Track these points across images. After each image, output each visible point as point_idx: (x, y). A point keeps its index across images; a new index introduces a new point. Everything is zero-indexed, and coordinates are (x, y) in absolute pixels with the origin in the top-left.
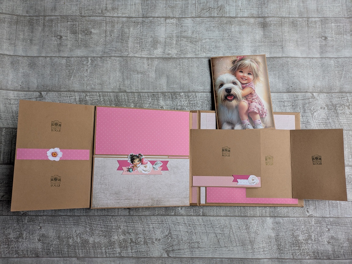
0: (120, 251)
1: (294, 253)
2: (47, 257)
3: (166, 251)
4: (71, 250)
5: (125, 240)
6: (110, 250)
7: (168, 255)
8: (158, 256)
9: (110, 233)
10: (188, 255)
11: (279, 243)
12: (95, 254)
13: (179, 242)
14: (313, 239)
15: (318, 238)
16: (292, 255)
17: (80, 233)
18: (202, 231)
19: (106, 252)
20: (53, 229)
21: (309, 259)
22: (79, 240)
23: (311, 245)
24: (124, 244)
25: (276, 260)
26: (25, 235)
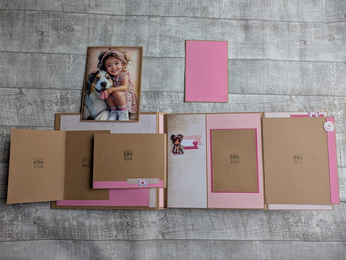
0: (116, 234)
1: (284, 235)
2: (43, 240)
3: (162, 234)
4: (67, 233)
5: (121, 223)
6: (106, 233)
7: (163, 237)
8: (154, 238)
9: (107, 216)
10: (182, 237)
11: (271, 226)
12: (91, 237)
13: (174, 224)
14: (303, 222)
15: (308, 221)
16: (283, 236)
17: (76, 216)
18: (198, 214)
19: (103, 235)
20: (49, 212)
21: (298, 241)
22: (75, 223)
23: (301, 227)
24: (120, 227)
25: (268, 242)
26: (20, 217)
